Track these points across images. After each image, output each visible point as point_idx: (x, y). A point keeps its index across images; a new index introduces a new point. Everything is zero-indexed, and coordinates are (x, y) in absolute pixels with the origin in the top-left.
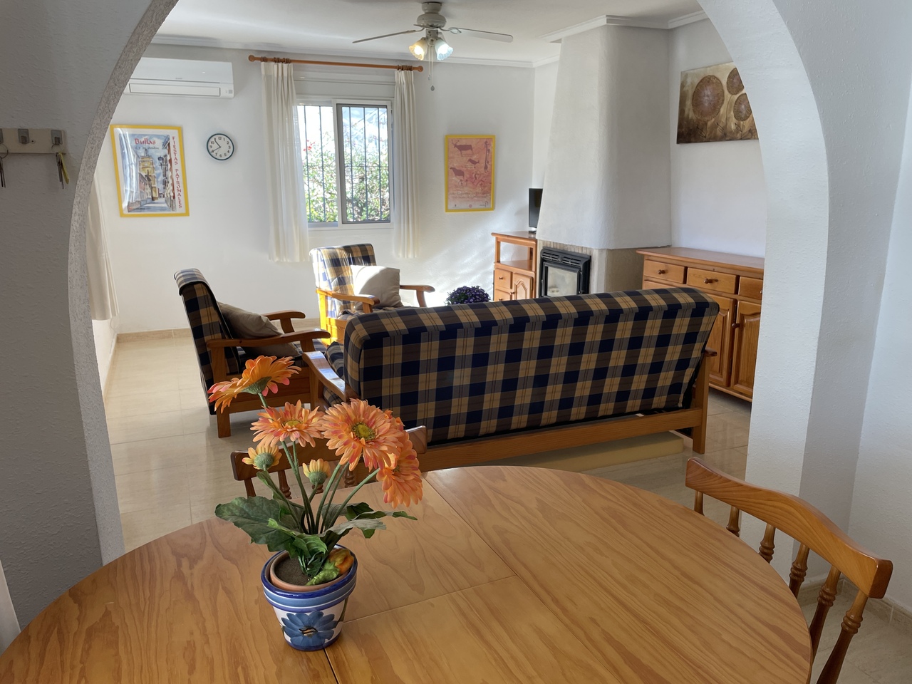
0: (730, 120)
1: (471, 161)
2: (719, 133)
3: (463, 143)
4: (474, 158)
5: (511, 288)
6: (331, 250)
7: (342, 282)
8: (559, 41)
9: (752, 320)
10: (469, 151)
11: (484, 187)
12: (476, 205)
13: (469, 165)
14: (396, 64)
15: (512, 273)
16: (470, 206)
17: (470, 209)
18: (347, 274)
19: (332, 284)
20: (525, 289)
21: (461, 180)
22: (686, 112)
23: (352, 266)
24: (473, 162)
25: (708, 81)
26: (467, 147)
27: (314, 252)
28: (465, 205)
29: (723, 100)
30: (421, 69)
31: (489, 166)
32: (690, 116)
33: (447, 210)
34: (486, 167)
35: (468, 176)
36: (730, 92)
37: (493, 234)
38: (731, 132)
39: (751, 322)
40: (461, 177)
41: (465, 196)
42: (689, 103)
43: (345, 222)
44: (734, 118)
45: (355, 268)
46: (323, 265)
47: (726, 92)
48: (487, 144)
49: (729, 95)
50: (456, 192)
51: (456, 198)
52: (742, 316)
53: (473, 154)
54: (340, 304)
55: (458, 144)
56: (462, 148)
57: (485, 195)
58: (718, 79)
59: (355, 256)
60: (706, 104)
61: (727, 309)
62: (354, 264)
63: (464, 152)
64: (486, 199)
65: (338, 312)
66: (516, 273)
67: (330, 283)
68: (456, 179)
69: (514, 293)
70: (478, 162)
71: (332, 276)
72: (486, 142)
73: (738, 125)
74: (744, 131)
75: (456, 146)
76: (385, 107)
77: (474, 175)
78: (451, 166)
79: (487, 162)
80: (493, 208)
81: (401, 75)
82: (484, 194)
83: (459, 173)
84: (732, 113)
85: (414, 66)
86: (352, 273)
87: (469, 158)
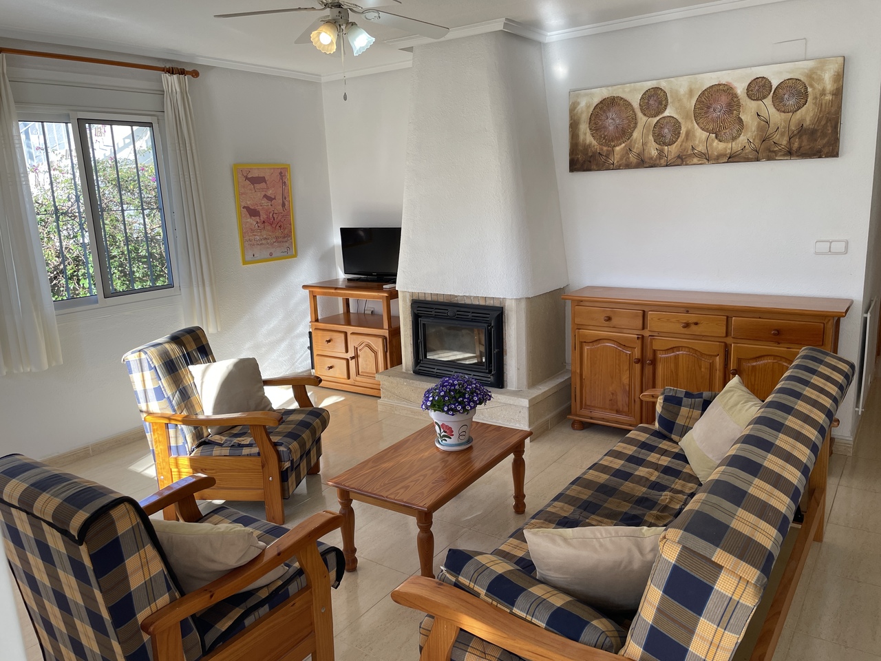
0: (649, 145)
1: (265, 196)
2: (632, 158)
3: (255, 174)
4: (270, 193)
5: (347, 351)
6: (159, 347)
7: (185, 395)
8: (410, 49)
9: (754, 364)
10: (263, 185)
11: (285, 229)
12: (277, 253)
13: (265, 201)
14: (161, 65)
15: (346, 334)
16: (271, 254)
17: (271, 257)
18: (187, 381)
19: (174, 402)
20: (375, 353)
21: (257, 223)
22: (581, 137)
23: (191, 367)
24: (269, 199)
25: (609, 103)
26: (261, 180)
27: (131, 357)
28: (266, 254)
29: (636, 124)
30: (195, 74)
31: (286, 203)
32: (588, 142)
33: (245, 262)
34: (283, 205)
35: (265, 216)
36: (645, 115)
37: (305, 287)
38: (651, 158)
39: (753, 366)
40: (257, 219)
41: (263, 242)
42: (584, 128)
43: (109, 293)
44: (654, 143)
45: (196, 370)
46: (154, 375)
47: (640, 115)
48: (283, 175)
49: (645, 118)
50: (252, 238)
51: (254, 245)
52: (739, 360)
53: (268, 188)
54: (191, 432)
55: (249, 176)
56: (255, 181)
57: (286, 239)
58: (626, 100)
59: (189, 350)
60: (611, 128)
61: (716, 354)
62: (192, 364)
63: (257, 186)
64: (287, 244)
65: (190, 445)
66: (353, 333)
67: (170, 402)
68: (252, 221)
69: (352, 358)
70: (275, 199)
71: (171, 389)
72: (281, 173)
73: (661, 152)
74: (669, 158)
75: (247, 178)
76: (150, 125)
77: (271, 215)
78: (243, 204)
79: (284, 198)
80: (295, 256)
81: (172, 81)
82: (284, 237)
83: (253, 213)
84: (651, 138)
85: (187, 69)
86: (193, 378)
87: (263, 193)
